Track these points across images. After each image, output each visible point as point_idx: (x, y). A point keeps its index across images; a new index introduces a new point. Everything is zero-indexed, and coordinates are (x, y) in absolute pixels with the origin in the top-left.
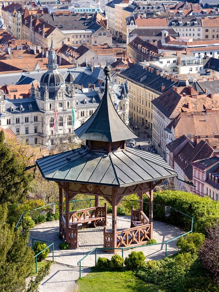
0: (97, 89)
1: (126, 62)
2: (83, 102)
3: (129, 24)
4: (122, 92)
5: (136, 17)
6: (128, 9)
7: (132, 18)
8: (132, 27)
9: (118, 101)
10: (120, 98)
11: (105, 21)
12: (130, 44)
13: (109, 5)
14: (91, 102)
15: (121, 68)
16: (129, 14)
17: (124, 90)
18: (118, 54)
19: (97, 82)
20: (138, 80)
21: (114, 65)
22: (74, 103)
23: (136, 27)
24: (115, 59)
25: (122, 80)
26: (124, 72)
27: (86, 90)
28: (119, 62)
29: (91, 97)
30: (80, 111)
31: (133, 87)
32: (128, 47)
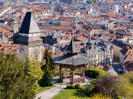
0: (103, 47)
1: (113, 39)
2: (99, 51)
3: (115, 28)
4: (111, 48)
5: (117, 26)
6: (115, 23)
7: (116, 26)
8: (116, 29)
9: (110, 51)
10: (110, 50)
11: (108, 27)
12: (115, 34)
13: (109, 22)
14: (101, 51)
15: (111, 41)
16: (115, 25)
17: (112, 47)
18: (111, 37)
19: (104, 45)
20: (116, 45)
21: (109, 40)
22: (96, 51)
23: (117, 29)
24: (110, 38)
25: (111, 44)
26: (112, 42)
27: (100, 47)
28: (111, 39)
29: (101, 49)
30: (98, 53)
31: (114, 46)
32: (114, 35)
